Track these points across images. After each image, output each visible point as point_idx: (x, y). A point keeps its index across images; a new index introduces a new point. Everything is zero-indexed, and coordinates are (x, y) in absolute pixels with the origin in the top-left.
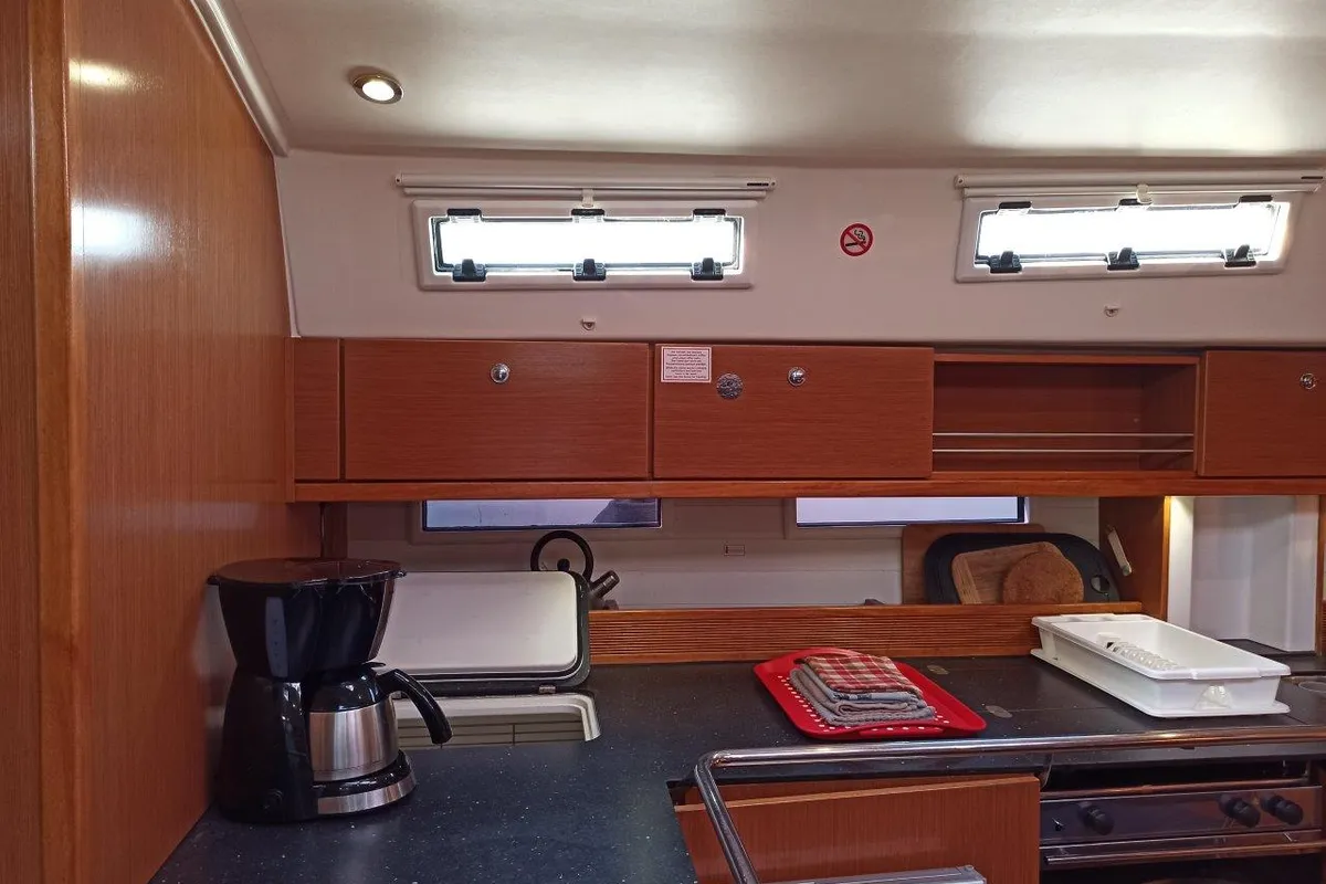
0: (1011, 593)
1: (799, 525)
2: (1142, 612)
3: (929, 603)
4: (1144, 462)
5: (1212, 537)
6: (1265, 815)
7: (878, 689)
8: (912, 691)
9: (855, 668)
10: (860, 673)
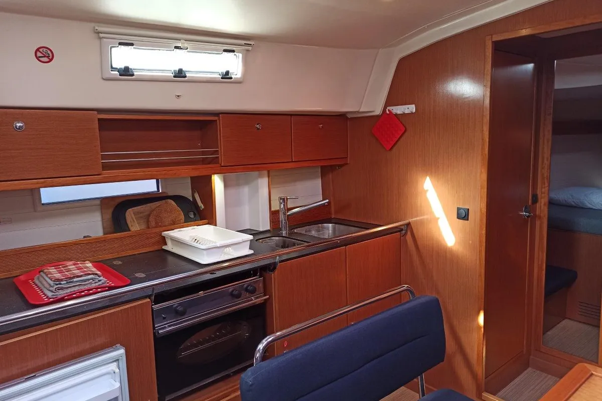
0: (153, 224)
1: (43, 204)
2: (208, 224)
3: (116, 233)
4: (204, 162)
5: (232, 191)
6: (243, 292)
7: (78, 277)
8: (96, 274)
9: (69, 269)
10: (71, 271)
